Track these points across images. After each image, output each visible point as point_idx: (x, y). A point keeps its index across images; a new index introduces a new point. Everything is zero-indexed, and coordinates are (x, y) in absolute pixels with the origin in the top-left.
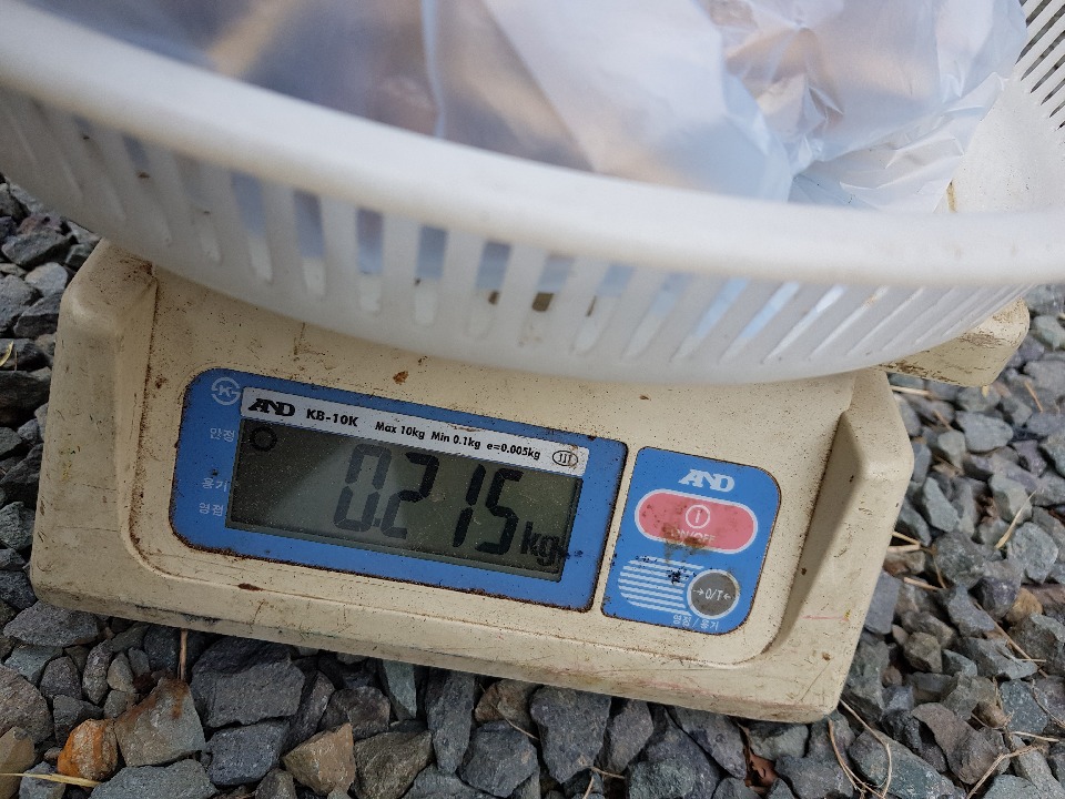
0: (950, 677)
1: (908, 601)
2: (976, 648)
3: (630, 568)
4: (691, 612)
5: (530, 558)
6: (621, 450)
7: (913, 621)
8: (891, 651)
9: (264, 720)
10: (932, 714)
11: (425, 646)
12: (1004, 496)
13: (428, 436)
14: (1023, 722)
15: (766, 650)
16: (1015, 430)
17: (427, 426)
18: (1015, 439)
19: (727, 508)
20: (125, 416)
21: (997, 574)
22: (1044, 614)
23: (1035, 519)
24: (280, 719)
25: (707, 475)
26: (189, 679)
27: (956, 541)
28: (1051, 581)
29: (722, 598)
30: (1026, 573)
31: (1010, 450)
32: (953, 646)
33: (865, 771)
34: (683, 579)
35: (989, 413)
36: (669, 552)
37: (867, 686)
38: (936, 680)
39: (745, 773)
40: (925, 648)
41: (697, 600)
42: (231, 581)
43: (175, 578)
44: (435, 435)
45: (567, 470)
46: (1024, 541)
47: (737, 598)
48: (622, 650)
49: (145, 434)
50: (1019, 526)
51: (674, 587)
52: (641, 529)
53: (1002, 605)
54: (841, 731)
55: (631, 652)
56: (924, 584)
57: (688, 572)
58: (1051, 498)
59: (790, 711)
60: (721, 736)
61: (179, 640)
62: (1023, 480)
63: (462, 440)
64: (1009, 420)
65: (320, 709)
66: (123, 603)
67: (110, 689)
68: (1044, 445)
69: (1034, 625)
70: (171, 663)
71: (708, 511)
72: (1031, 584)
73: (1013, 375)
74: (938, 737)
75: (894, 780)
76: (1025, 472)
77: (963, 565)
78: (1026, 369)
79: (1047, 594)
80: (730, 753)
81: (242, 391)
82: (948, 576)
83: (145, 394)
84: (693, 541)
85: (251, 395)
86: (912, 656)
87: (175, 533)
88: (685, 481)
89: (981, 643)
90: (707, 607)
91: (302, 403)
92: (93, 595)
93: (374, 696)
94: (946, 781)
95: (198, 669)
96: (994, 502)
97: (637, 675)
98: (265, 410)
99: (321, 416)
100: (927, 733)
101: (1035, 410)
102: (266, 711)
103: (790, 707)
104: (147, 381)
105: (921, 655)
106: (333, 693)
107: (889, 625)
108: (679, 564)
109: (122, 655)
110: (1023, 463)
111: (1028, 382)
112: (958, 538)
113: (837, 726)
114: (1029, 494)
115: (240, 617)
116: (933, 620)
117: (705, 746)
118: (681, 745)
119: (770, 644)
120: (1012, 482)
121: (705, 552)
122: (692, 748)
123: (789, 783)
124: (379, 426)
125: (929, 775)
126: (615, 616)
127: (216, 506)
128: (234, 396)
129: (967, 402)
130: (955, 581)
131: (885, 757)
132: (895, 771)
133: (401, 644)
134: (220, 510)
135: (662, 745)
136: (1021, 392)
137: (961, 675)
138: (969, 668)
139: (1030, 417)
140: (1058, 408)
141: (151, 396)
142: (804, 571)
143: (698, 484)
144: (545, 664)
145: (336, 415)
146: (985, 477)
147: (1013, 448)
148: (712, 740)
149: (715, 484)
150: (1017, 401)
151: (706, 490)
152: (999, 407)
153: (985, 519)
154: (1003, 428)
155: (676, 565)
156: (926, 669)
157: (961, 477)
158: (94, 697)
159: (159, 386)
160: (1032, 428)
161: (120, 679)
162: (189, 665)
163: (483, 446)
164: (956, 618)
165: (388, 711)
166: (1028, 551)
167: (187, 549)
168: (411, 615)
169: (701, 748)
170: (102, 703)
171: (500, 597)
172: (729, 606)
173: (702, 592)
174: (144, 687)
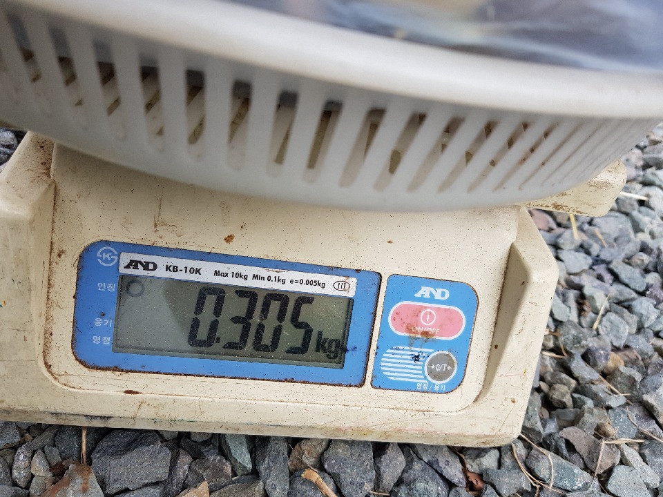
0: (579, 410)
1: (546, 366)
2: (591, 391)
3: (388, 355)
4: (428, 381)
5: (322, 355)
6: (377, 278)
7: (552, 378)
8: (542, 397)
9: (146, 485)
10: (571, 433)
11: (255, 421)
12: (592, 298)
13: (250, 277)
14: (624, 433)
15: (476, 400)
16: (593, 259)
17: (249, 270)
18: (593, 264)
19: (445, 310)
20: (37, 277)
21: (596, 345)
22: (626, 366)
23: (612, 310)
24: (156, 484)
25: (432, 289)
26: (90, 462)
27: (570, 327)
28: (627, 347)
29: (446, 369)
30: (612, 343)
31: (591, 271)
32: (576, 391)
33: (538, 474)
34: (421, 359)
35: (577, 250)
36: (411, 342)
37: (532, 420)
38: (571, 412)
39: (465, 483)
40: (562, 393)
41: (431, 372)
42: (120, 389)
43: (78, 390)
44: (255, 277)
45: (343, 294)
46: (608, 324)
47: (456, 368)
48: (386, 410)
49: (51, 290)
50: (603, 316)
51: (415, 365)
52: (393, 329)
53: (602, 364)
54: (520, 450)
55: (392, 410)
56: (553, 355)
57: (424, 355)
58: (619, 297)
59: (493, 439)
60: (447, 461)
61: (80, 436)
62: (602, 288)
63: (273, 279)
64: (588, 253)
65: (184, 474)
66: (41, 412)
67: (33, 476)
68: (611, 266)
69: (622, 373)
70: (75, 452)
71: (434, 313)
72: (616, 349)
73: (586, 227)
74: (577, 448)
75: (555, 477)
76: (603, 283)
77: (576, 341)
78: (594, 222)
79: (625, 355)
80: (454, 471)
81: (119, 256)
82: (568, 348)
83: (50, 262)
84: (425, 333)
85: (125, 258)
86: (554, 399)
87: (77, 359)
88: (418, 295)
89: (594, 388)
90: (438, 376)
91: (162, 261)
92: (20, 408)
93: (219, 461)
94: (586, 475)
95: (96, 456)
96: (587, 302)
97: (396, 425)
98: (136, 267)
99: (175, 269)
100: (570, 446)
101: (602, 247)
102: (147, 478)
103: (493, 436)
104: (51, 253)
105: (560, 398)
106: (192, 462)
107: (538, 382)
108: (419, 349)
109: (40, 451)
110: (600, 278)
111: (597, 231)
112: (571, 325)
113: (517, 447)
114: (607, 296)
115: (126, 414)
116: (564, 376)
117: (438, 469)
118: (423, 470)
119: (478, 396)
120: (595, 289)
121: (434, 340)
122: (431, 471)
123: (493, 486)
124: (217, 273)
125: (576, 471)
126: (380, 388)
127: (105, 338)
128: (114, 259)
129: (563, 244)
130: (572, 351)
131: (548, 463)
132: (556, 472)
133: (240, 421)
134: (107, 341)
135: (412, 471)
136: (593, 236)
137: (585, 407)
138: (589, 403)
139: (600, 251)
140: (614, 244)
141: (54, 264)
142: (496, 347)
143: (427, 296)
144: (337, 424)
145: (186, 268)
146: (579, 288)
147: (594, 270)
148: (442, 464)
149: (438, 296)
150: (591, 241)
151: (432, 299)
152: (581, 246)
153: (583, 313)
154: (586, 258)
155: (416, 350)
156: (564, 406)
157: (566, 289)
158: (22, 482)
159: (59, 256)
160: (602, 257)
161: (40, 468)
162: (89, 453)
163: (288, 282)
164: (576, 373)
165: (230, 470)
166: (611, 330)
167: (86, 370)
168: (245, 401)
169: (436, 471)
170: (27, 488)
171: (304, 382)
172: (450, 374)
173: (433, 367)
174: (59, 473)
